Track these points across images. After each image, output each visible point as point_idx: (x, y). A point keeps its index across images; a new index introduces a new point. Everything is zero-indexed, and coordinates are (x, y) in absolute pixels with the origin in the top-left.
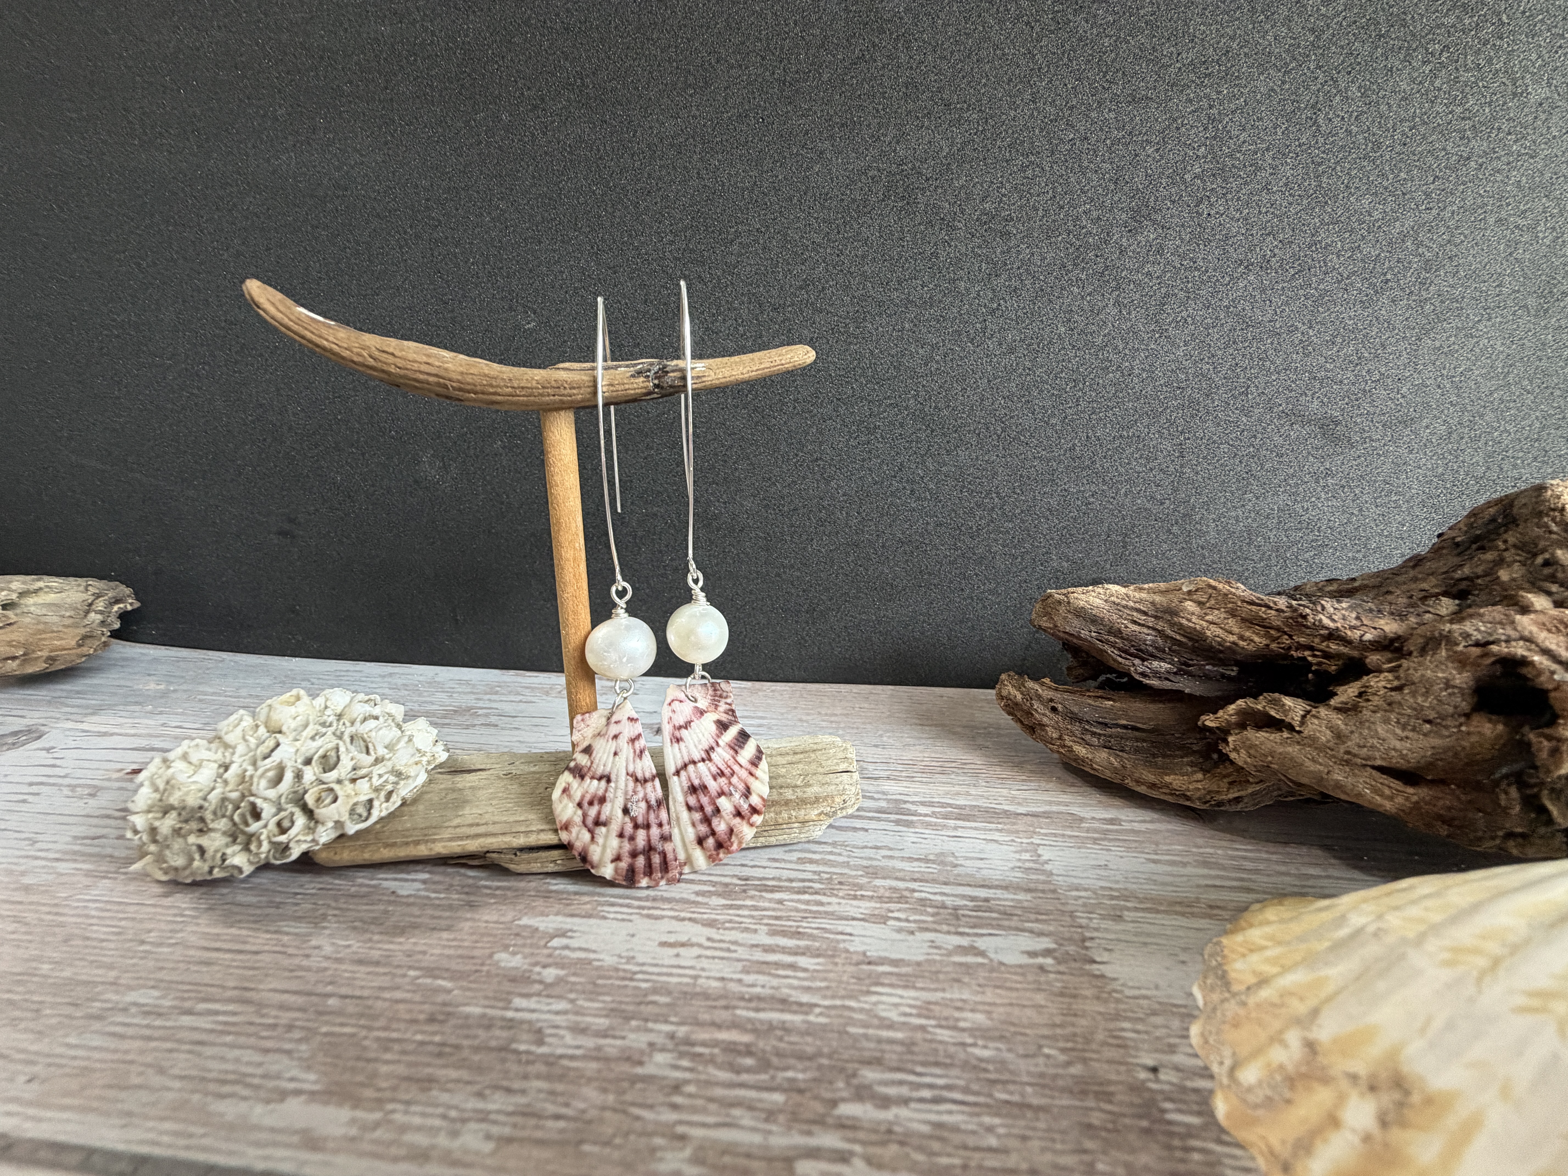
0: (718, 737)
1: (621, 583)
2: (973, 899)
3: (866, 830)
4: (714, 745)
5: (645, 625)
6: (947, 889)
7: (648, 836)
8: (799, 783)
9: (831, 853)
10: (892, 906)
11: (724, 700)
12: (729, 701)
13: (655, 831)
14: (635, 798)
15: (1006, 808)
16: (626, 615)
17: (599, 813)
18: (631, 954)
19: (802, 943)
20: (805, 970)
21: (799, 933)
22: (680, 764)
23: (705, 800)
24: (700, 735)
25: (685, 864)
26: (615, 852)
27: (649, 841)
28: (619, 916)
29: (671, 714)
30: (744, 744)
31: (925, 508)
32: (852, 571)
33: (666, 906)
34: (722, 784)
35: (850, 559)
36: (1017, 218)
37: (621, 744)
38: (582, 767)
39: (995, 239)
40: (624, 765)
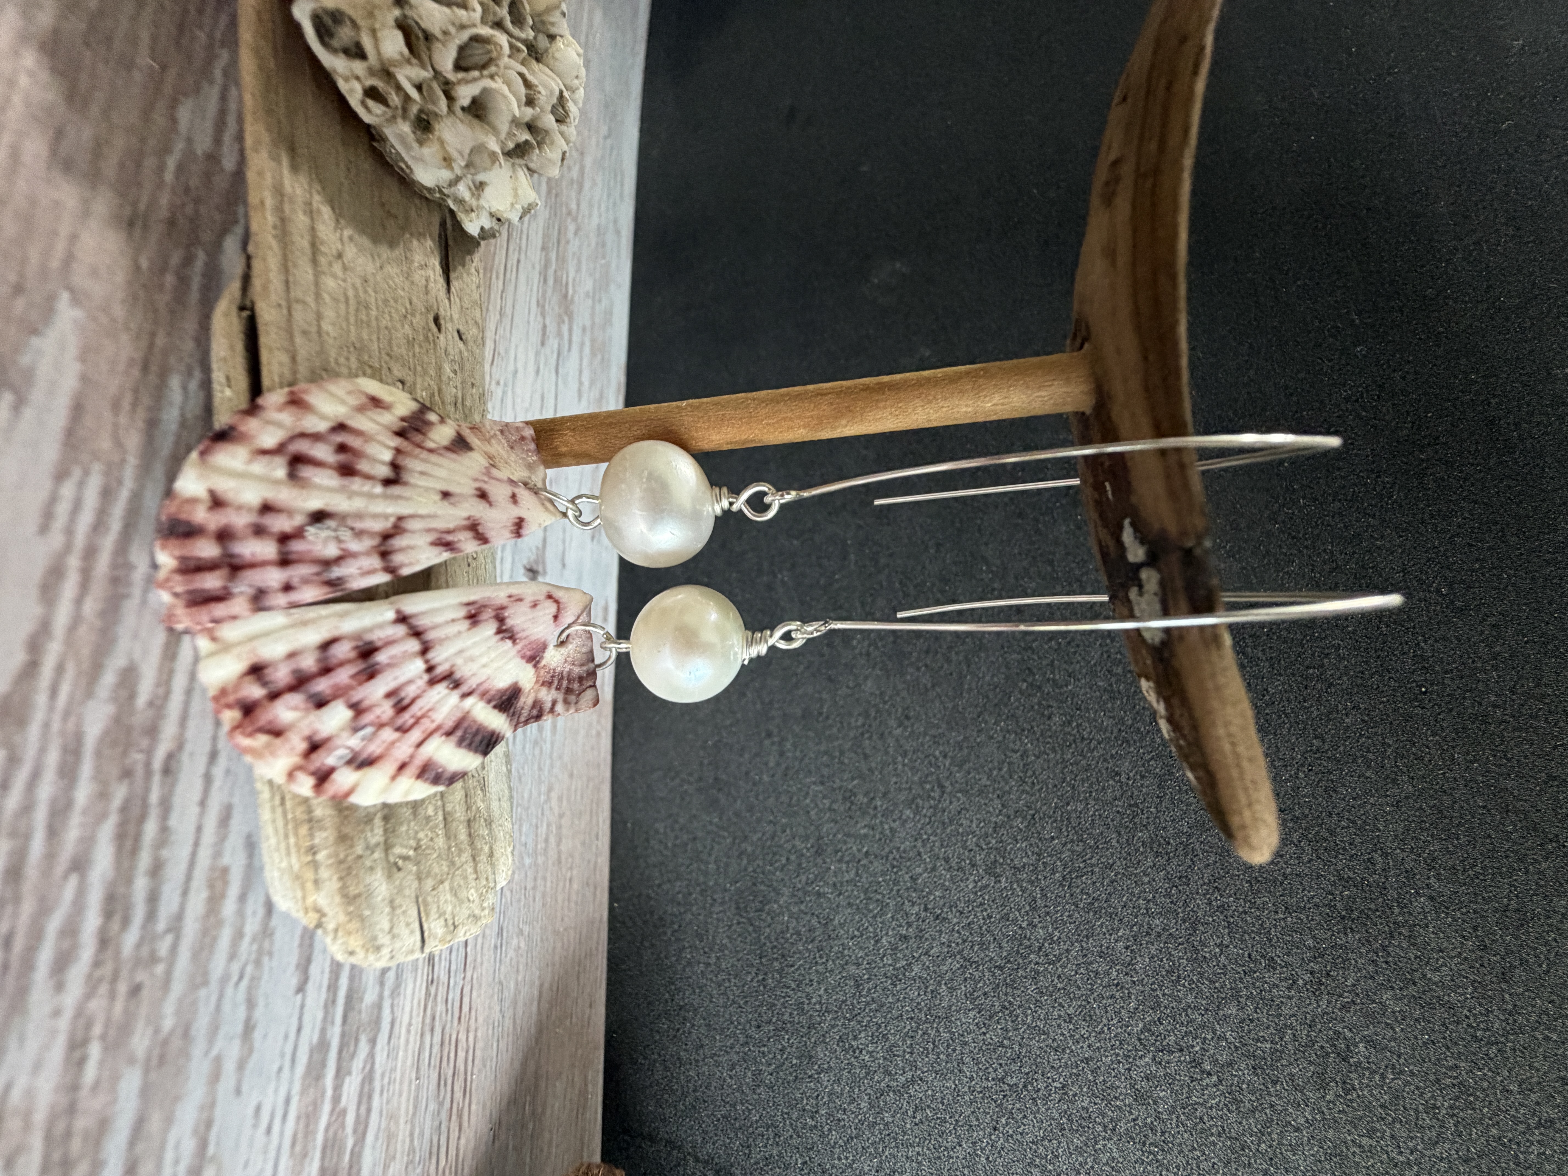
0: (483, 695)
1: (776, 501)
3: (301, 989)
4: (464, 688)
5: (700, 546)
7: (263, 564)
8: (398, 850)
9: (239, 935)
11: (560, 696)
12: (559, 708)
13: (274, 577)
14: (345, 534)
16: (718, 511)
17: (318, 464)
22: (422, 622)
23: (343, 676)
24: (484, 660)
25: (214, 639)
26: (230, 496)
27: (252, 565)
28: (63, 507)
29: (529, 599)
30: (469, 747)
31: (882, 959)
32: (781, 846)
33: (90, 607)
34: (378, 711)
35: (797, 842)
36: (1351, 1101)
37: (466, 505)
38: (424, 434)
39: (1310, 1063)
40: (422, 511)
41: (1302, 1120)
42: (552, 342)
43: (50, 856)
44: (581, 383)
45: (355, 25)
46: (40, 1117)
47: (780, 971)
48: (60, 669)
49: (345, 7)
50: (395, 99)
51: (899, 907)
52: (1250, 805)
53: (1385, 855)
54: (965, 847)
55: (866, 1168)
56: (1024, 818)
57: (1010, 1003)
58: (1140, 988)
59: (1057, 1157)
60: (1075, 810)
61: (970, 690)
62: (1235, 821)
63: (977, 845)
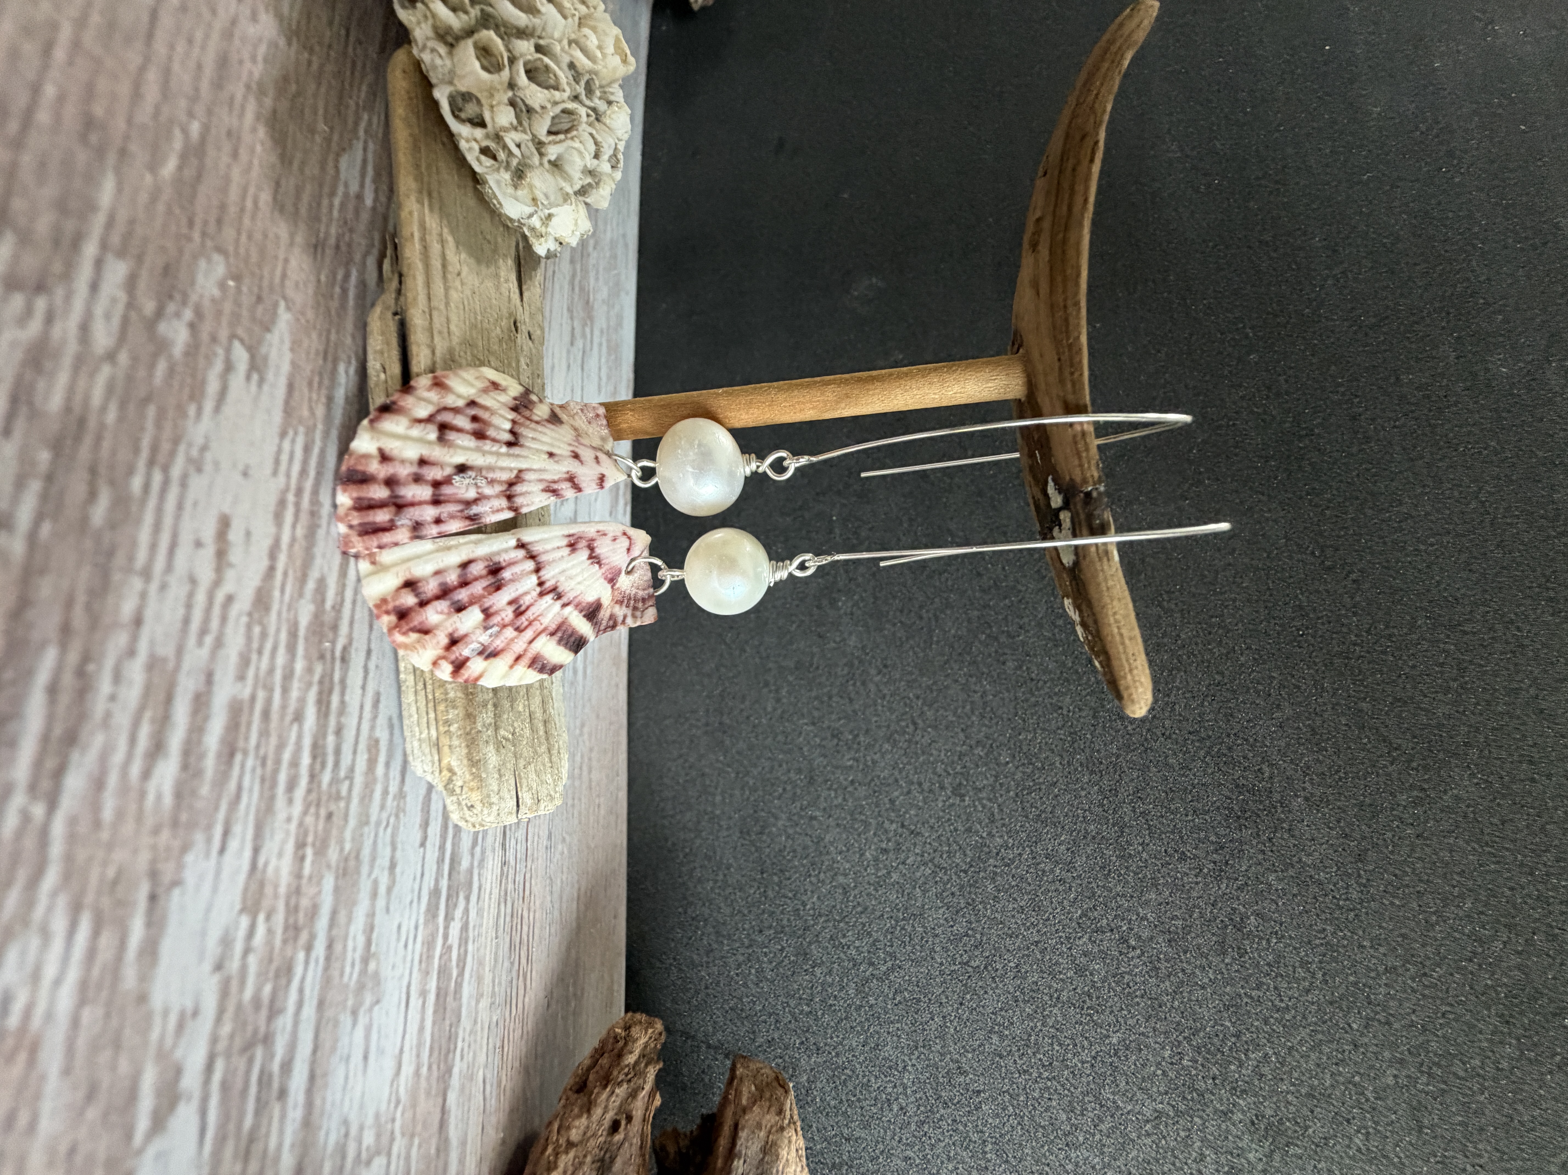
0: (577, 606)
1: (793, 464)
2: (287, 1067)
3: (423, 844)
4: (564, 600)
5: (734, 498)
6: (309, 1011)
7: (420, 503)
8: (502, 732)
9: (385, 792)
10: (279, 918)
11: (629, 612)
12: (629, 621)
13: (429, 513)
14: (482, 483)
15: (456, 1071)
16: (748, 473)
17: (459, 430)
18: (208, 467)
19: (210, 764)
20: (146, 774)
21: (232, 755)
22: (536, 549)
23: (478, 588)
24: (579, 579)
25: (373, 563)
26: (395, 453)
27: (412, 504)
28: (284, 458)
29: (611, 535)
30: (566, 645)
31: (866, 870)
32: (778, 778)
33: (300, 532)
34: (503, 614)
35: (792, 775)
36: (1245, 962)
37: (566, 463)
38: (531, 410)
39: (1213, 934)
40: (535, 467)
41: (1206, 980)
42: (579, 343)
43: (284, 707)
44: (600, 378)
45: (478, 101)
46: (282, 890)
47: (779, 884)
48: (285, 574)
49: (474, 91)
50: (502, 155)
51: (880, 825)
52: (1131, 671)
53: (1271, 765)
54: (935, 773)
55: (854, 1044)
56: (984, 747)
57: (973, 900)
58: (1079, 882)
59: (1012, 1024)
60: (1026, 739)
61: (938, 642)
62: (1122, 684)
63: (945, 771)
